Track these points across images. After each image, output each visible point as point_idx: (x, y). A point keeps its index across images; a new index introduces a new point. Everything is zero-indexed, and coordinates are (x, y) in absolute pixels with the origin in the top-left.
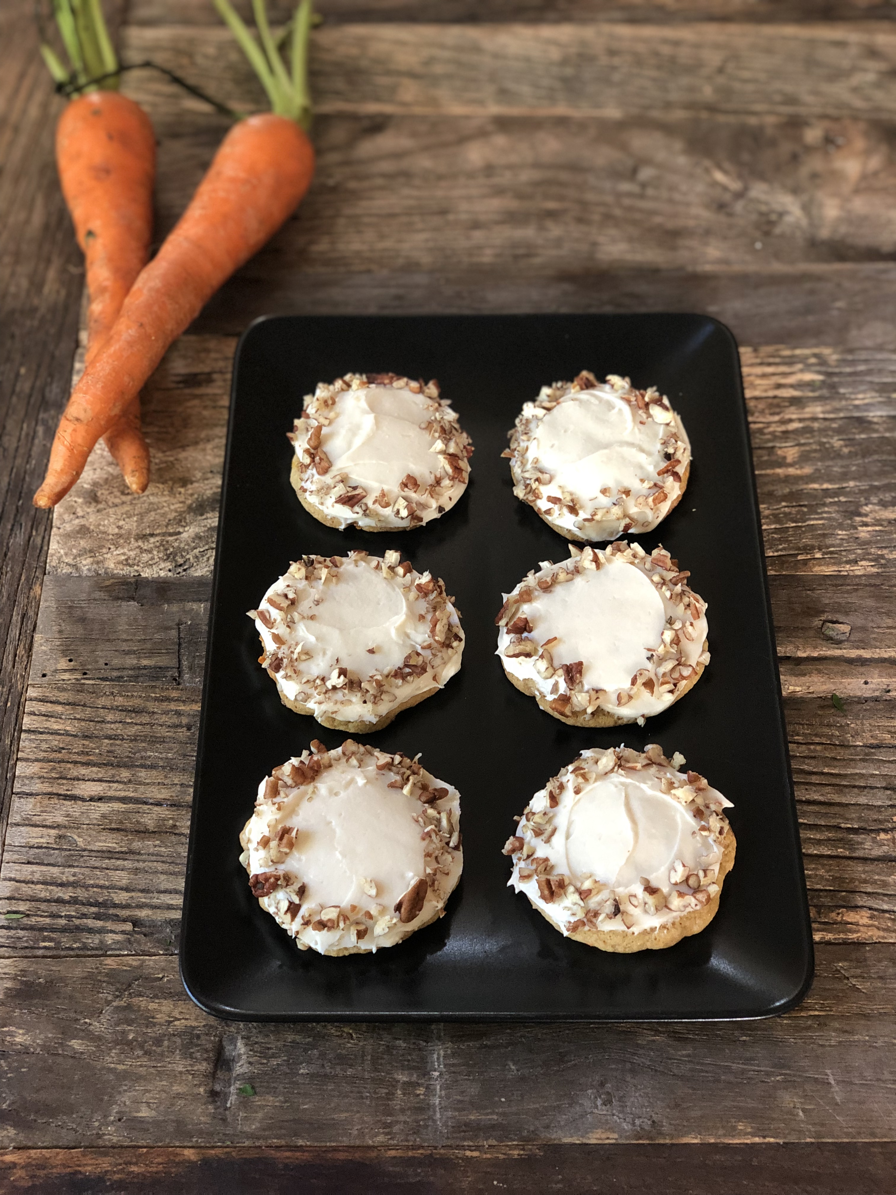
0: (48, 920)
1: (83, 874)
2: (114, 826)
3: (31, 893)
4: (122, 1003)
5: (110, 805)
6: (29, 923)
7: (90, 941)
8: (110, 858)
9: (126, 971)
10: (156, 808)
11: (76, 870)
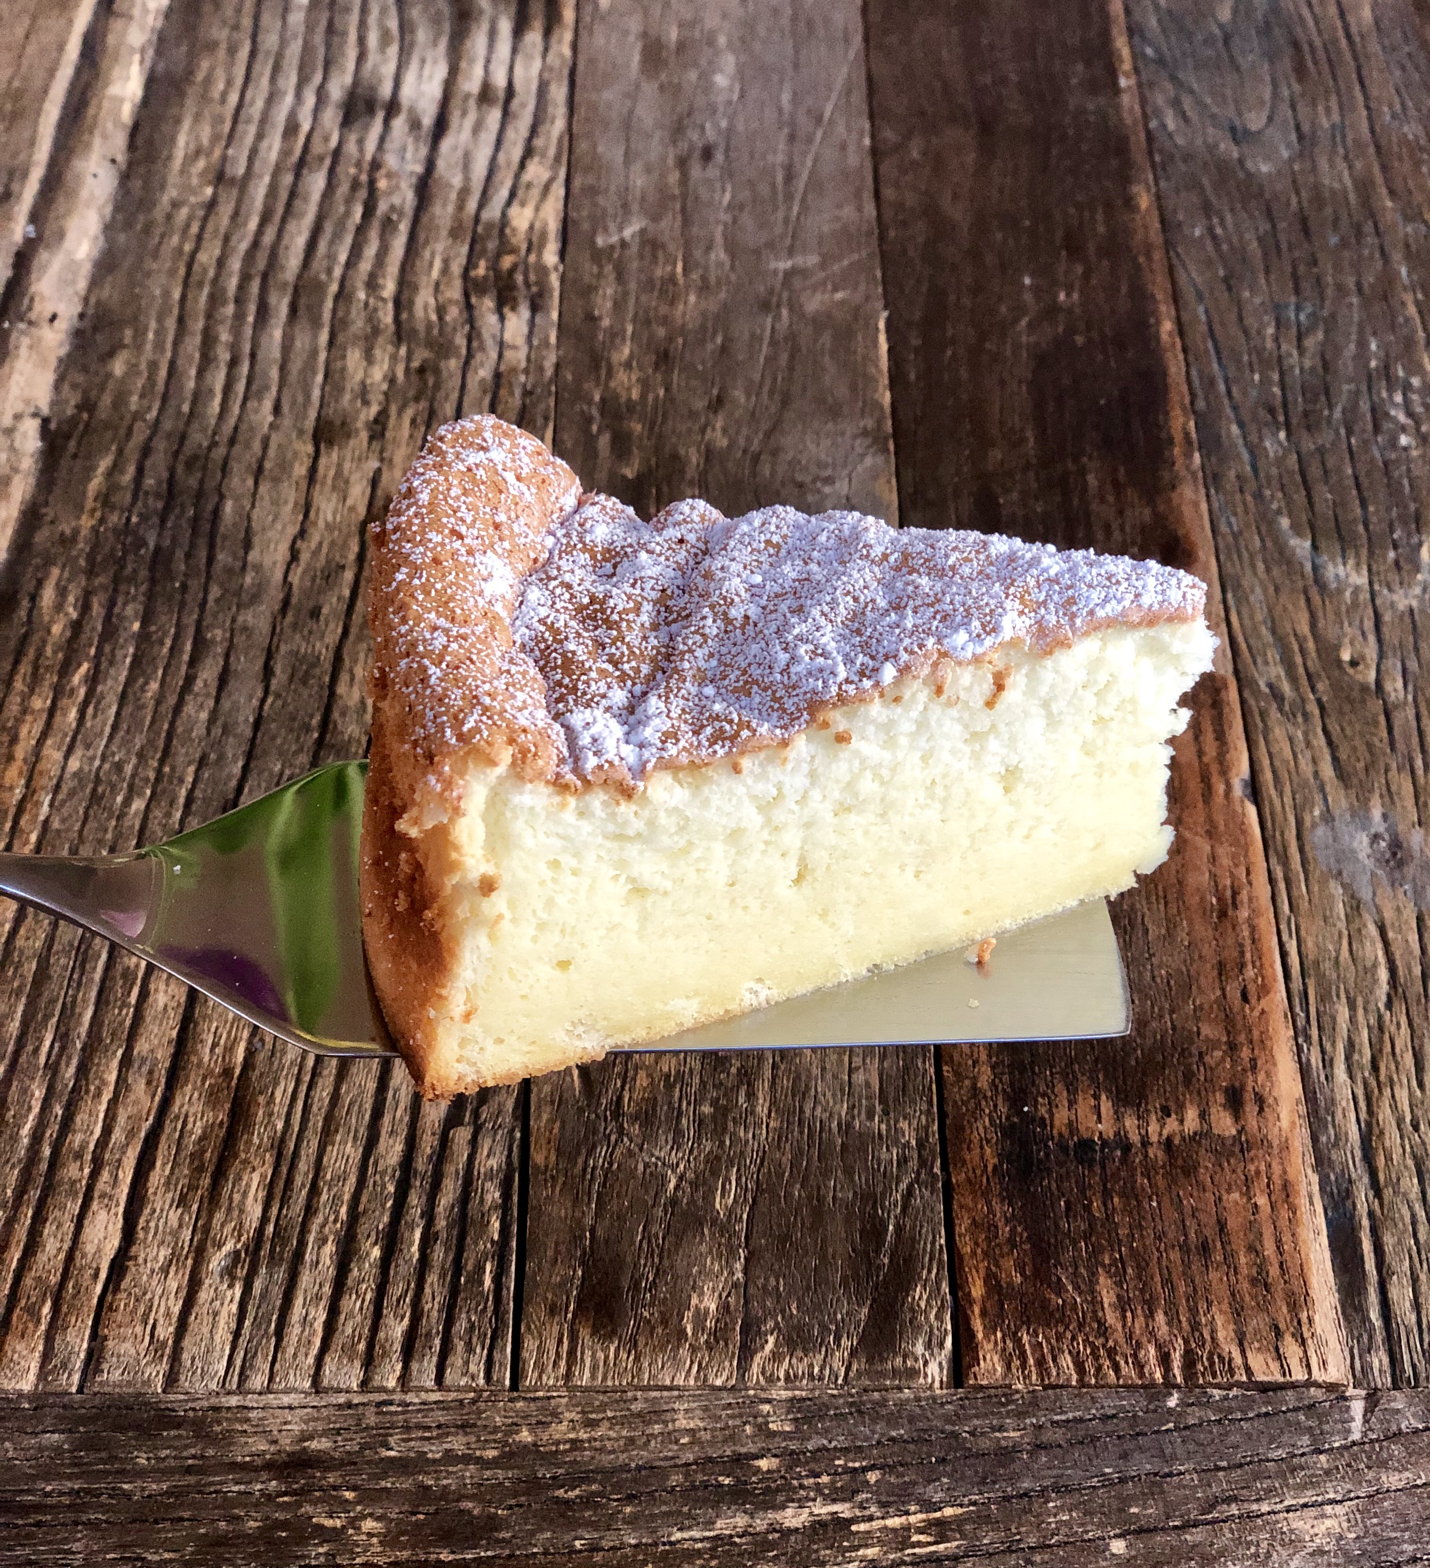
0: (432, 1278)
1: (323, 1226)
2: (206, 1181)
3: (359, 1318)
4: (636, 1129)
5: (151, 1191)
6: (435, 1314)
7: (489, 1198)
8: (289, 1181)
9: (563, 1127)
10: (176, 1109)
11: (311, 1238)
